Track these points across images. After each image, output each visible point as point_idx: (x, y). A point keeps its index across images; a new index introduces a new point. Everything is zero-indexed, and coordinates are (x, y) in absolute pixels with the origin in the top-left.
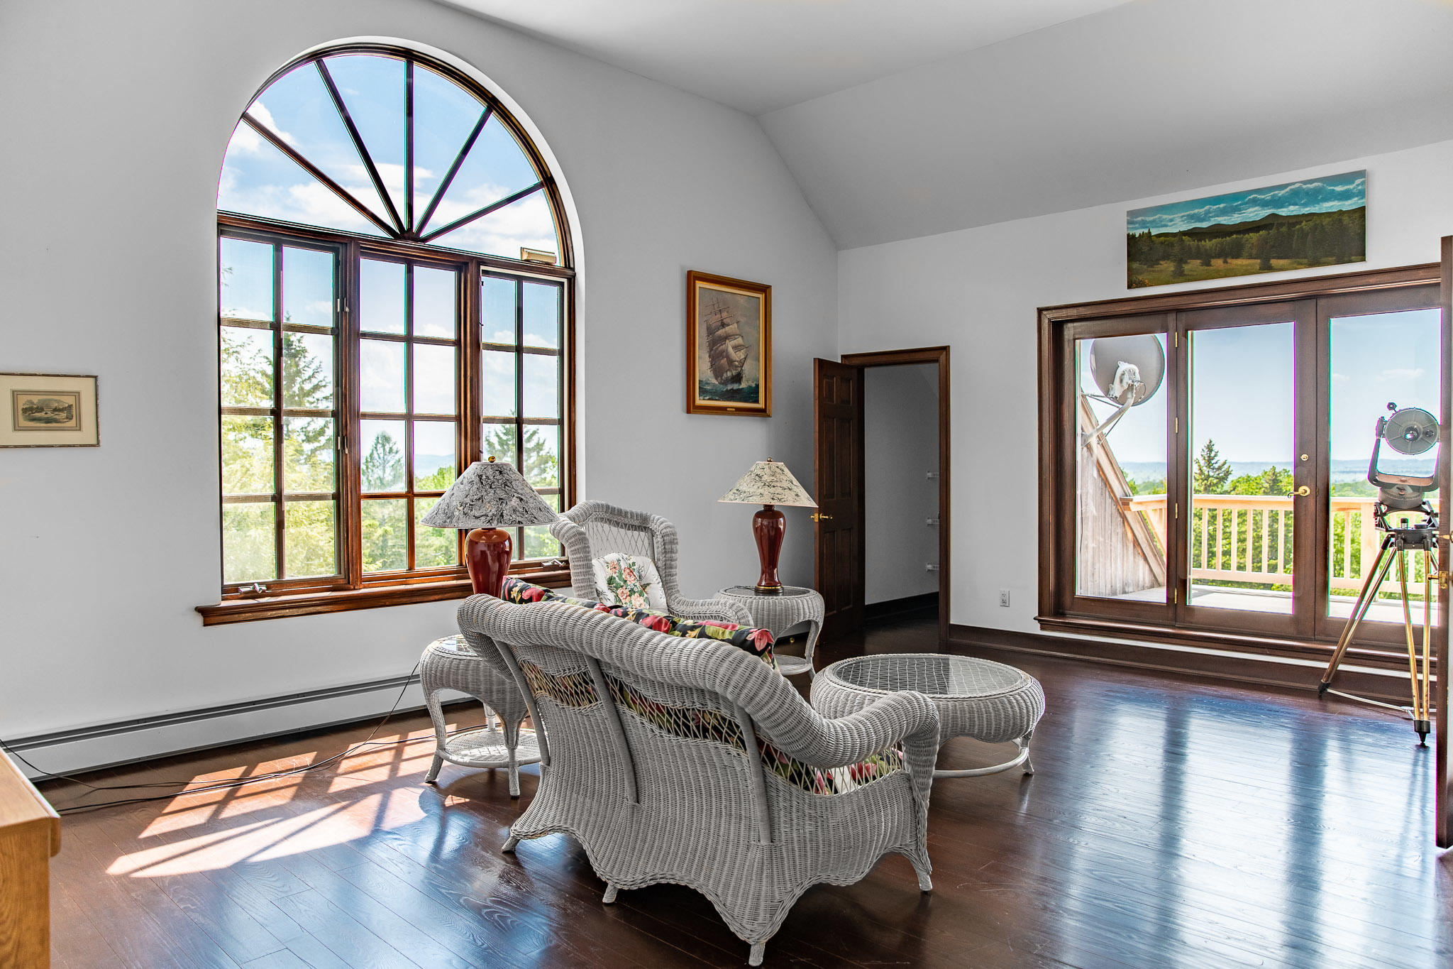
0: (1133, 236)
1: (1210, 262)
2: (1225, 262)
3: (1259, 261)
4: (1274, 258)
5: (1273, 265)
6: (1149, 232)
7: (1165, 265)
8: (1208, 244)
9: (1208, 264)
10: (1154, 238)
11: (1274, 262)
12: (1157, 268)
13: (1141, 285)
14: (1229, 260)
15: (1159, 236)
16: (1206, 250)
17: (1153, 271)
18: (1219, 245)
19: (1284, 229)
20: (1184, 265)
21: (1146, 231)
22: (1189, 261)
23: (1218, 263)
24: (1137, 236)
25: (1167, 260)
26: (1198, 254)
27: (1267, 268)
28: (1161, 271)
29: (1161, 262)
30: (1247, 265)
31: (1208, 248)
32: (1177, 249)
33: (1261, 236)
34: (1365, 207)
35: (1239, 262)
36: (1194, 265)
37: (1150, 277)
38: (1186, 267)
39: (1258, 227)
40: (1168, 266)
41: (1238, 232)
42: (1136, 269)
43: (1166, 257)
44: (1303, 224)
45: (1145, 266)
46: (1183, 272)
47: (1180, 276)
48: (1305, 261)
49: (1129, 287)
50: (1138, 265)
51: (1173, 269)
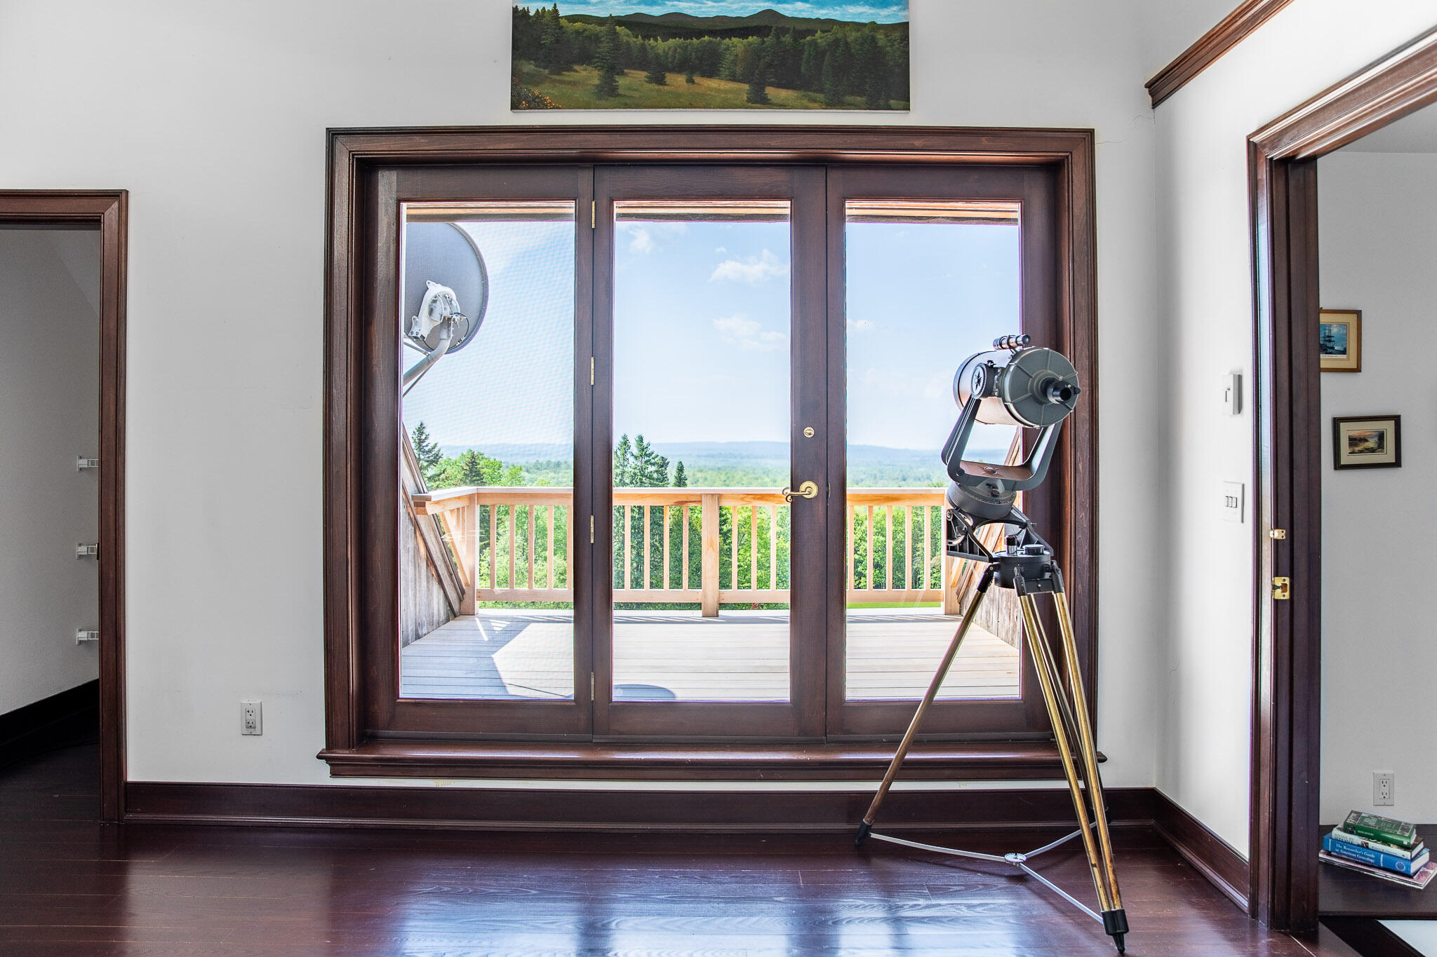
0: (525, 13)
1: (664, 77)
2: (690, 81)
3: (746, 87)
4: (771, 84)
5: (769, 97)
6: (555, 11)
7: (584, 73)
8: (661, 45)
9: (660, 80)
10: (563, 22)
11: (771, 92)
12: (568, 76)
13: (537, 104)
14: (697, 79)
15: (573, 19)
16: (657, 56)
17: (561, 82)
18: (679, 50)
19: (787, 39)
20: (617, 78)
21: (549, 7)
22: (626, 71)
23: (677, 81)
24: (532, 13)
25: (589, 64)
26: (640, 61)
27: (759, 102)
28: (574, 84)
29: (576, 67)
30: (726, 91)
31: (660, 51)
32: (605, 47)
33: (750, 44)
34: (908, 23)
35: (713, 83)
36: (634, 79)
37: (555, 92)
38: (621, 81)
39: (747, 28)
40: (589, 76)
41: (713, 33)
42: (528, 74)
43: (585, 58)
44: (818, 34)
45: (547, 71)
46: (616, 88)
47: (608, 95)
48: (821, 97)
49: (515, 106)
50: (532, 67)
51: (597, 82)
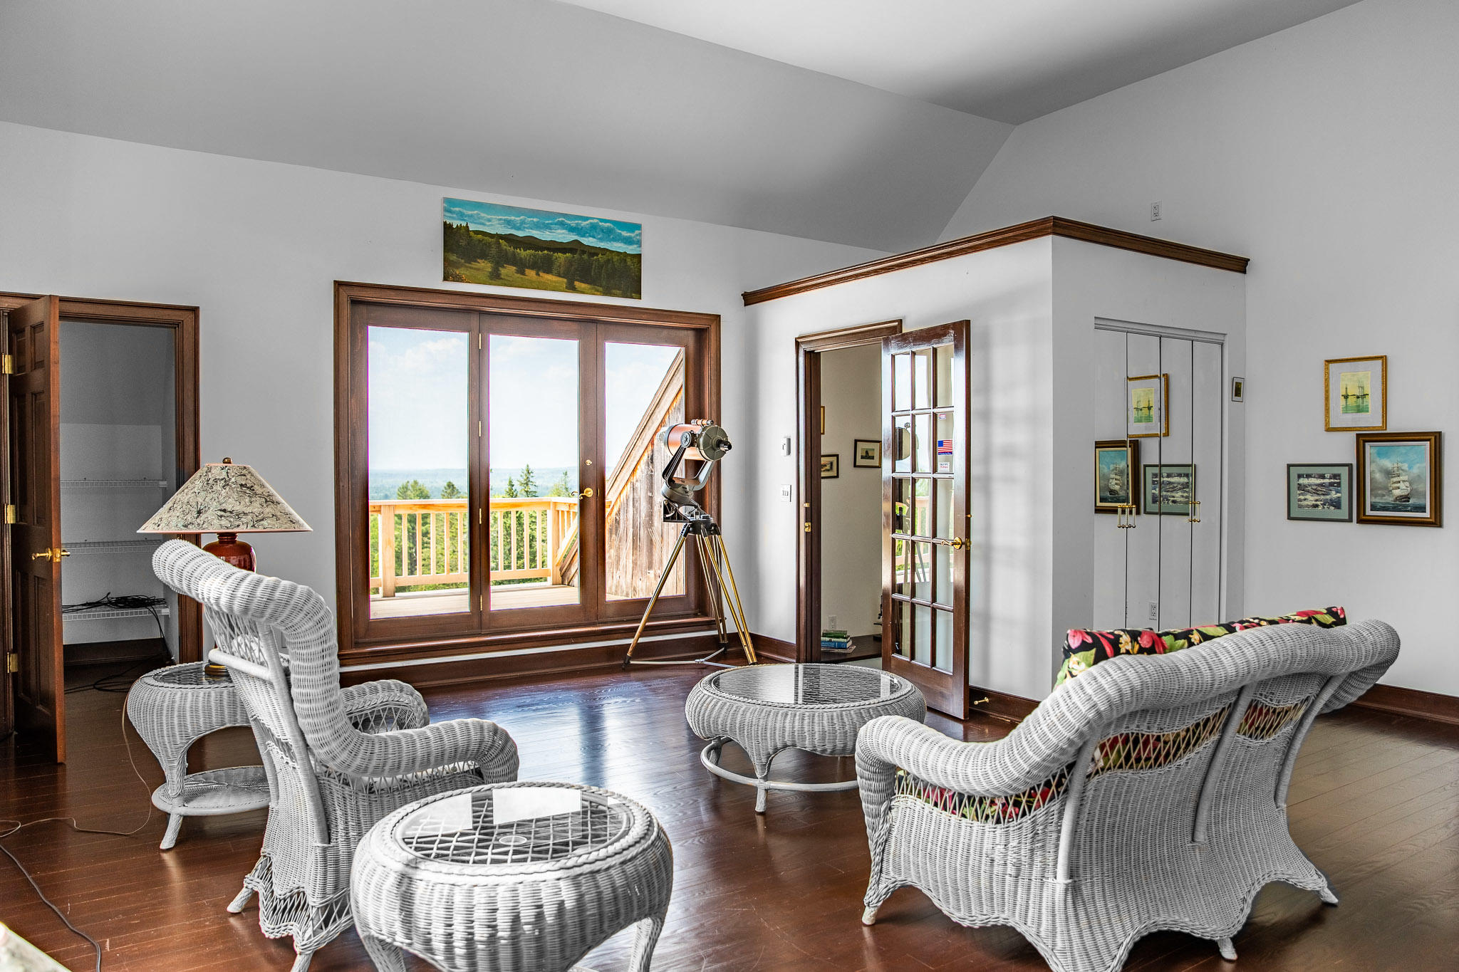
0: (451, 226)
1: (524, 271)
2: (537, 274)
3: (565, 280)
4: (577, 280)
5: (576, 287)
6: (467, 227)
7: (483, 264)
8: (523, 253)
9: (523, 273)
10: (472, 234)
11: (577, 284)
12: (474, 265)
13: (458, 279)
14: (541, 274)
15: (477, 232)
16: (521, 259)
17: (471, 268)
18: (532, 257)
19: (585, 257)
20: (500, 268)
21: (464, 224)
22: (505, 265)
23: (531, 274)
24: (454, 227)
25: (486, 260)
26: (514, 261)
27: (571, 288)
28: (478, 269)
29: (479, 260)
30: (555, 282)
31: (523, 256)
32: (494, 251)
33: (567, 257)
34: (640, 255)
35: (549, 277)
36: (508, 270)
37: (467, 273)
38: (503, 271)
39: (565, 249)
40: (485, 266)
41: (549, 249)
42: (452, 261)
43: (484, 256)
44: (600, 255)
45: (463, 261)
46: (500, 274)
47: (495, 278)
48: (601, 289)
49: (446, 279)
50: (455, 257)
51: (490, 270)
